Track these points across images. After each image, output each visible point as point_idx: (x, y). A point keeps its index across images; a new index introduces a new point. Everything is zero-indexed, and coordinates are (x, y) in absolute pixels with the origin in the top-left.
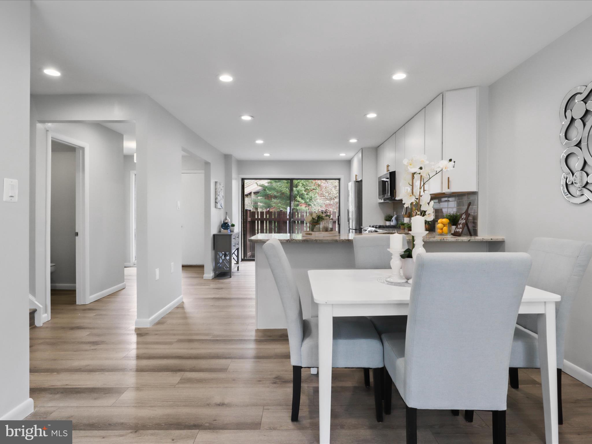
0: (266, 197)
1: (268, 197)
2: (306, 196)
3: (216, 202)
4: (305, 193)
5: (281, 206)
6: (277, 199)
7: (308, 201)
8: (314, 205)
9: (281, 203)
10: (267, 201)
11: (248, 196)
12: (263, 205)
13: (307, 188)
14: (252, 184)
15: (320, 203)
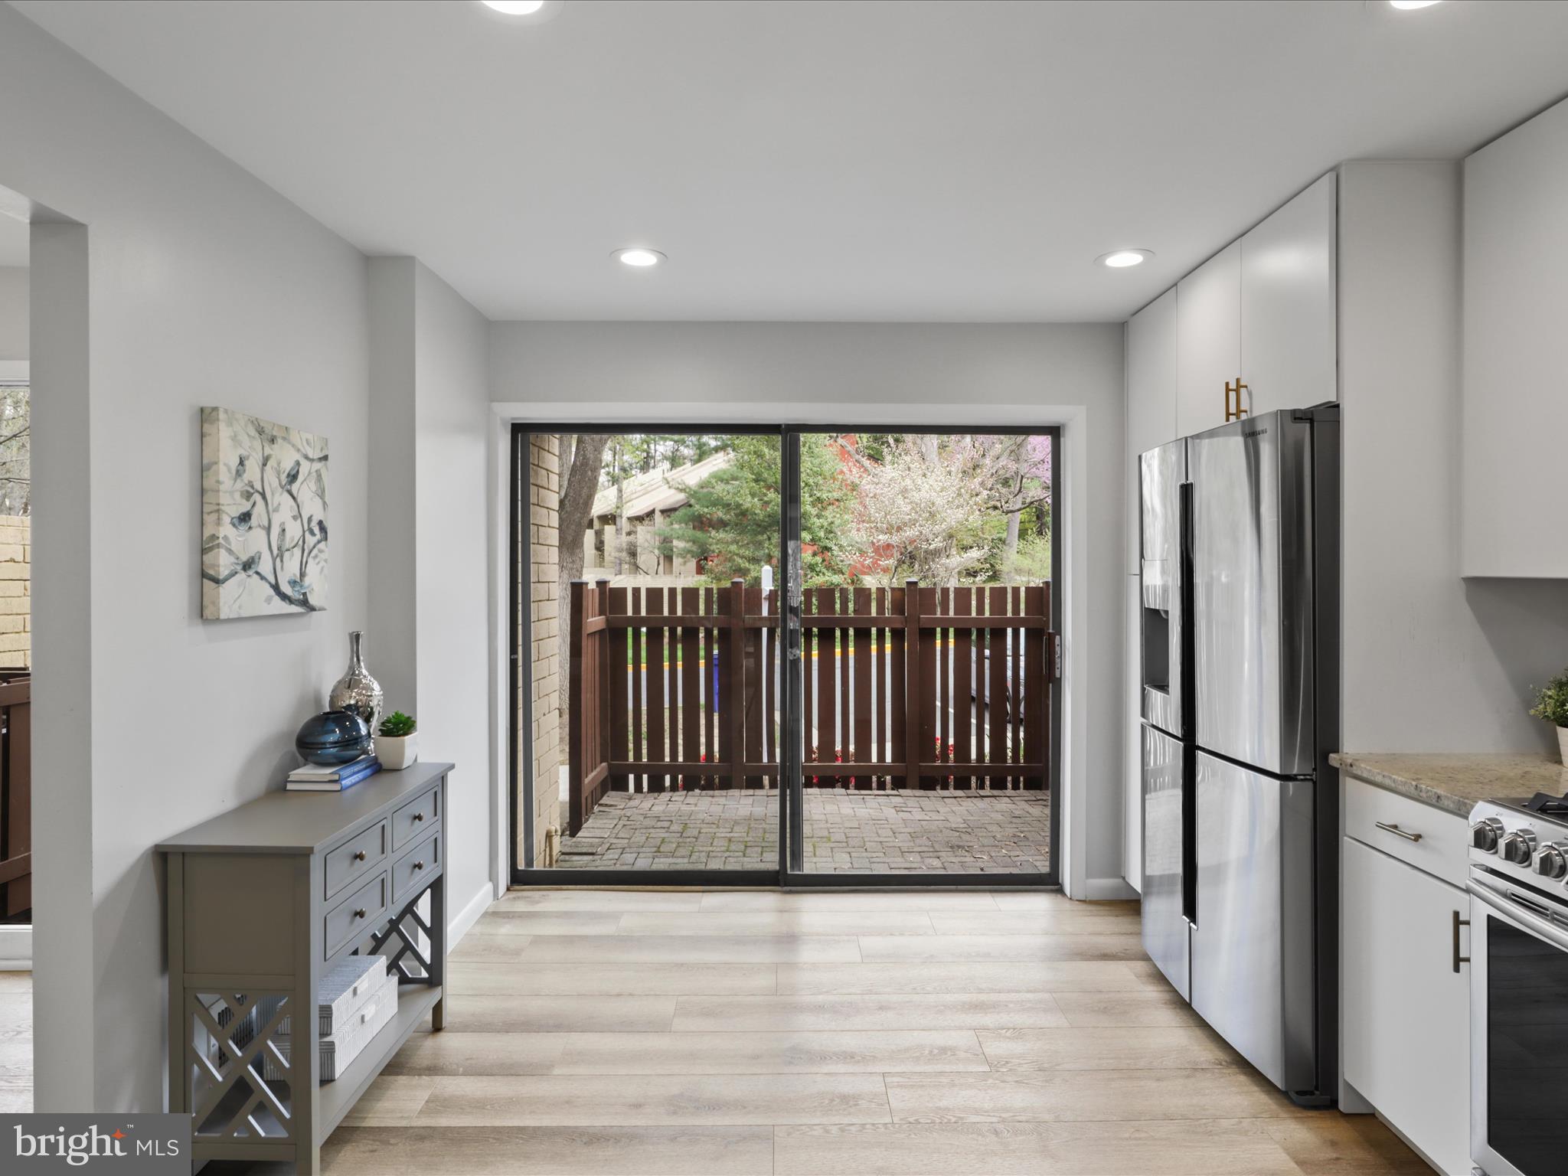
0: (696, 524)
1: (701, 523)
2: (818, 522)
3: (204, 575)
4: (814, 511)
5: (737, 552)
6: (726, 531)
7: (823, 536)
8: (841, 547)
9: (737, 543)
10: (699, 534)
11: (643, 520)
12: (685, 547)
13: (818, 495)
14: (658, 488)
15: (859, 541)
